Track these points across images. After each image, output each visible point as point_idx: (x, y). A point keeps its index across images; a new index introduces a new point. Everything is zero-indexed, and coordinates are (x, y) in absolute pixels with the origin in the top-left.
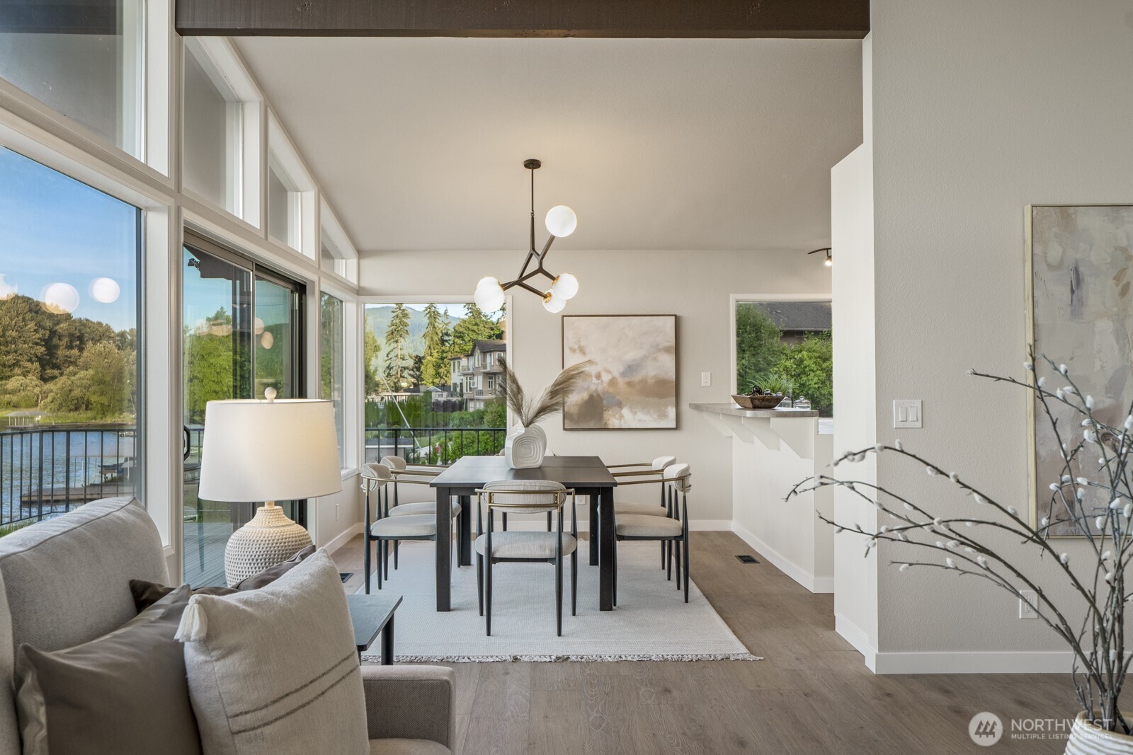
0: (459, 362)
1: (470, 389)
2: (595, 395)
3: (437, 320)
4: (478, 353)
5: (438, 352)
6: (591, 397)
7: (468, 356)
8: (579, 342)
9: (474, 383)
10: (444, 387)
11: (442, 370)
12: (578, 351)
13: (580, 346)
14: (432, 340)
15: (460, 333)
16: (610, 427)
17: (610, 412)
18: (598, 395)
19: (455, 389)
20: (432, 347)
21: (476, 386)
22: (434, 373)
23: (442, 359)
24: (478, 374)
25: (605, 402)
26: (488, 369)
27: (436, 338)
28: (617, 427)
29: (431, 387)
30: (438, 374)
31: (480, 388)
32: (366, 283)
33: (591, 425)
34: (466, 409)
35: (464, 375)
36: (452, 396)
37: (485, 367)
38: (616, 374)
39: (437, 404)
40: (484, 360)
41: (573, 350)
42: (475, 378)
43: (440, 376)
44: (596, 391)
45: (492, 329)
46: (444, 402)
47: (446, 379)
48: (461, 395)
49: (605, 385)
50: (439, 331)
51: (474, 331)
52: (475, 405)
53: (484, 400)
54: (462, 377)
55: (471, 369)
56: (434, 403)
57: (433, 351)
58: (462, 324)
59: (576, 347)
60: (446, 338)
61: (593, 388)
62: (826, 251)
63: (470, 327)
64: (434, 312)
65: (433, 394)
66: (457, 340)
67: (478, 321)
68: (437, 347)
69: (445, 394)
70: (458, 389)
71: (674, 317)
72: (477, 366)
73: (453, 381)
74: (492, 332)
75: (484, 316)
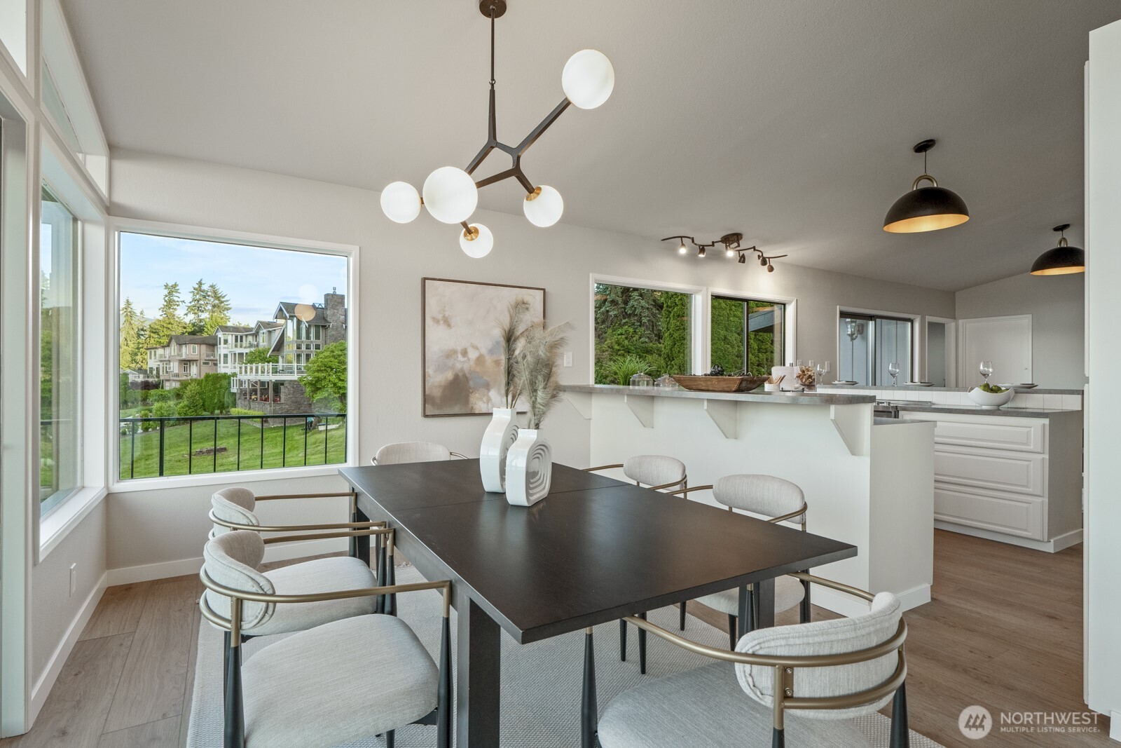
0: (155, 352)
1: (167, 372)
2: (460, 374)
3: (133, 318)
4: (173, 344)
5: (134, 343)
6: (456, 377)
7: (164, 347)
8: (444, 311)
9: (170, 368)
10: (140, 370)
11: (139, 358)
12: (442, 322)
13: (444, 316)
14: (128, 333)
15: (155, 329)
16: (477, 412)
17: (477, 395)
18: (464, 375)
19: (151, 372)
20: (128, 339)
21: (172, 370)
22: (130, 359)
23: (138, 348)
24: (173, 361)
25: (471, 383)
26: (184, 357)
27: (132, 332)
28: (484, 411)
29: (128, 371)
30: (134, 361)
31: (176, 371)
32: (121, 197)
33: (456, 410)
34: (162, 388)
35: (161, 361)
36: (148, 377)
37: (181, 355)
38: (484, 351)
39: (134, 384)
40: (180, 350)
41: (436, 321)
42: (172, 363)
43: (135, 362)
44: (462, 370)
45: (185, 328)
46: (142, 382)
47: (142, 364)
48: (158, 376)
49: (472, 363)
50: (134, 327)
51: (169, 328)
52: (171, 385)
53: (179, 381)
54: (159, 363)
55: (167, 357)
56: (131, 383)
57: (129, 342)
58: (157, 322)
59: (440, 317)
60: (142, 333)
61: (459, 366)
62: (680, 239)
63: (165, 325)
64: (130, 312)
65: (130, 376)
66: (152, 335)
67: (172, 321)
68: (133, 339)
69: (141, 376)
70: (155, 372)
71: (542, 291)
72: (173, 354)
73: (149, 366)
74: (185, 330)
75: (177, 317)
